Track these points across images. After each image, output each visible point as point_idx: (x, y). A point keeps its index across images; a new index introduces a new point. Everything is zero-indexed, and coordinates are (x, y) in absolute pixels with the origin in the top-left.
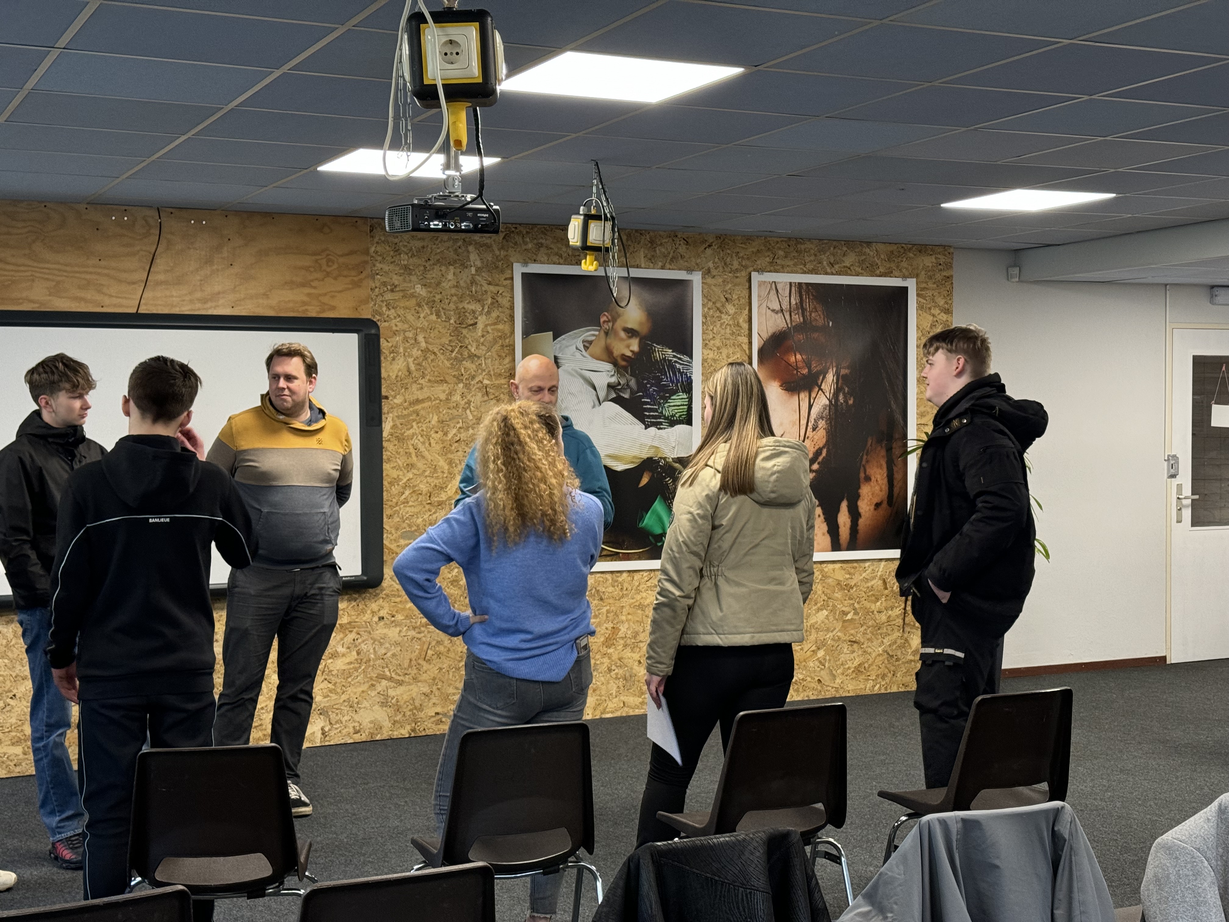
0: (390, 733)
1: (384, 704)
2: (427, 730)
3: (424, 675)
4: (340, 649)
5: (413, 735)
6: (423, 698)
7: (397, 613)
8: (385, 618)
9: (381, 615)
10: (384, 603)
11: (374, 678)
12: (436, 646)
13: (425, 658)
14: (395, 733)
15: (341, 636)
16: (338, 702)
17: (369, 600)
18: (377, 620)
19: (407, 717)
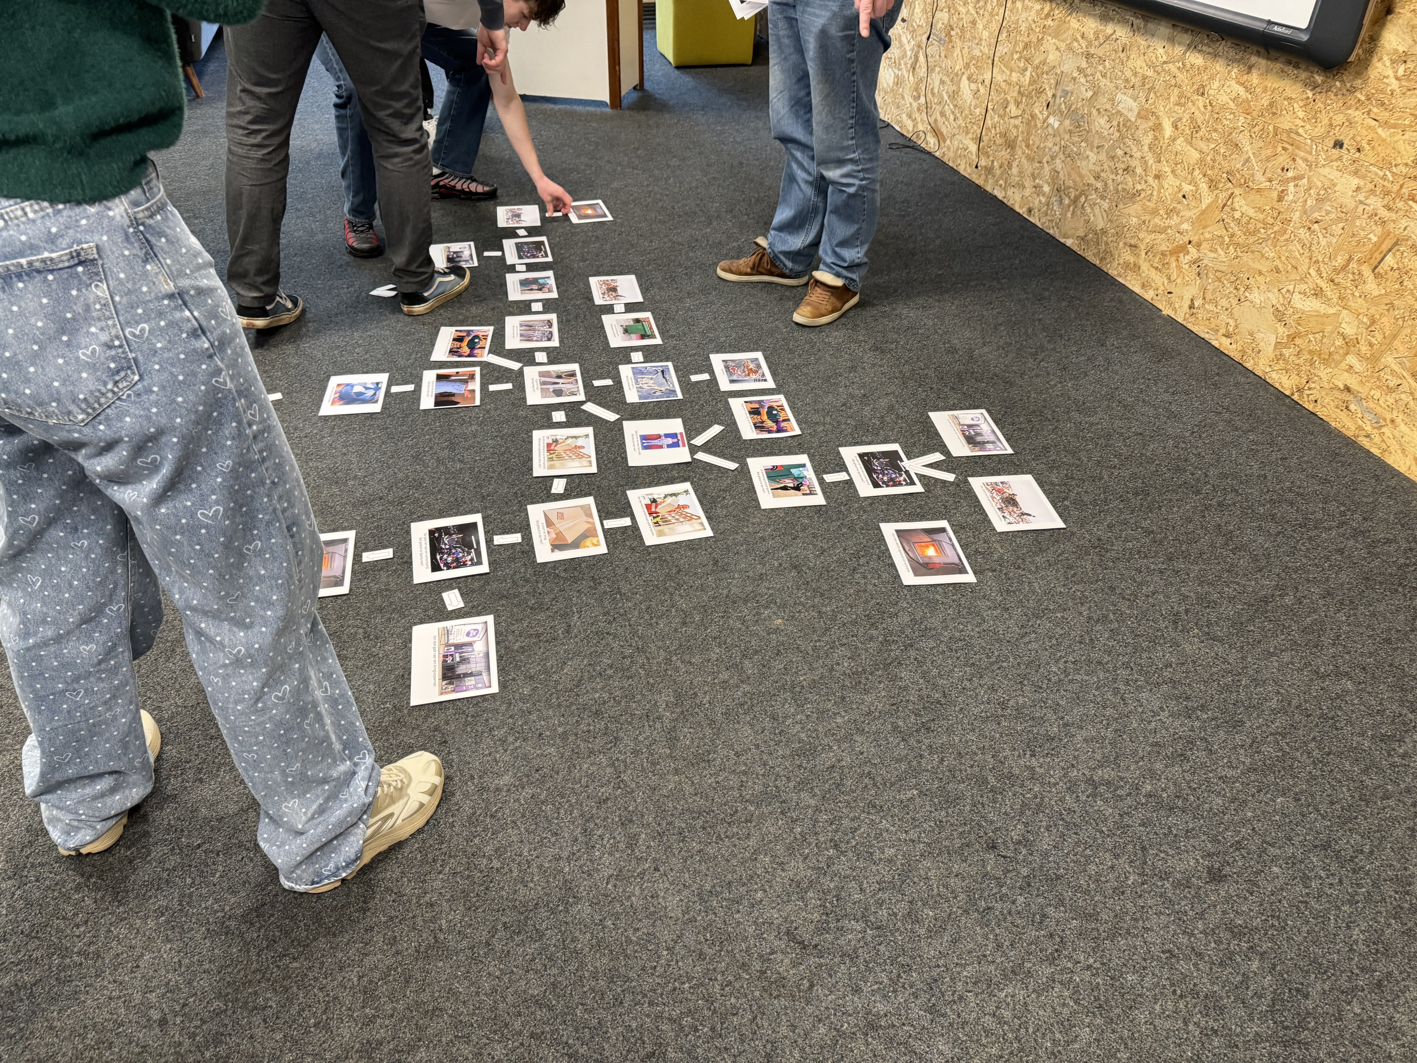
0: (1268, 369)
1: (1279, 316)
2: (1319, 406)
3: (1359, 300)
4: (1259, 176)
5: (1296, 397)
6: (1339, 342)
7: (1369, 144)
8: (1345, 146)
9: (1340, 138)
10: (1357, 113)
11: (1283, 258)
12: (1405, 254)
13: (1376, 267)
14: (1274, 375)
15: (1269, 152)
16: (1224, 269)
17: (1336, 95)
18: (1331, 145)
19: (1301, 361)
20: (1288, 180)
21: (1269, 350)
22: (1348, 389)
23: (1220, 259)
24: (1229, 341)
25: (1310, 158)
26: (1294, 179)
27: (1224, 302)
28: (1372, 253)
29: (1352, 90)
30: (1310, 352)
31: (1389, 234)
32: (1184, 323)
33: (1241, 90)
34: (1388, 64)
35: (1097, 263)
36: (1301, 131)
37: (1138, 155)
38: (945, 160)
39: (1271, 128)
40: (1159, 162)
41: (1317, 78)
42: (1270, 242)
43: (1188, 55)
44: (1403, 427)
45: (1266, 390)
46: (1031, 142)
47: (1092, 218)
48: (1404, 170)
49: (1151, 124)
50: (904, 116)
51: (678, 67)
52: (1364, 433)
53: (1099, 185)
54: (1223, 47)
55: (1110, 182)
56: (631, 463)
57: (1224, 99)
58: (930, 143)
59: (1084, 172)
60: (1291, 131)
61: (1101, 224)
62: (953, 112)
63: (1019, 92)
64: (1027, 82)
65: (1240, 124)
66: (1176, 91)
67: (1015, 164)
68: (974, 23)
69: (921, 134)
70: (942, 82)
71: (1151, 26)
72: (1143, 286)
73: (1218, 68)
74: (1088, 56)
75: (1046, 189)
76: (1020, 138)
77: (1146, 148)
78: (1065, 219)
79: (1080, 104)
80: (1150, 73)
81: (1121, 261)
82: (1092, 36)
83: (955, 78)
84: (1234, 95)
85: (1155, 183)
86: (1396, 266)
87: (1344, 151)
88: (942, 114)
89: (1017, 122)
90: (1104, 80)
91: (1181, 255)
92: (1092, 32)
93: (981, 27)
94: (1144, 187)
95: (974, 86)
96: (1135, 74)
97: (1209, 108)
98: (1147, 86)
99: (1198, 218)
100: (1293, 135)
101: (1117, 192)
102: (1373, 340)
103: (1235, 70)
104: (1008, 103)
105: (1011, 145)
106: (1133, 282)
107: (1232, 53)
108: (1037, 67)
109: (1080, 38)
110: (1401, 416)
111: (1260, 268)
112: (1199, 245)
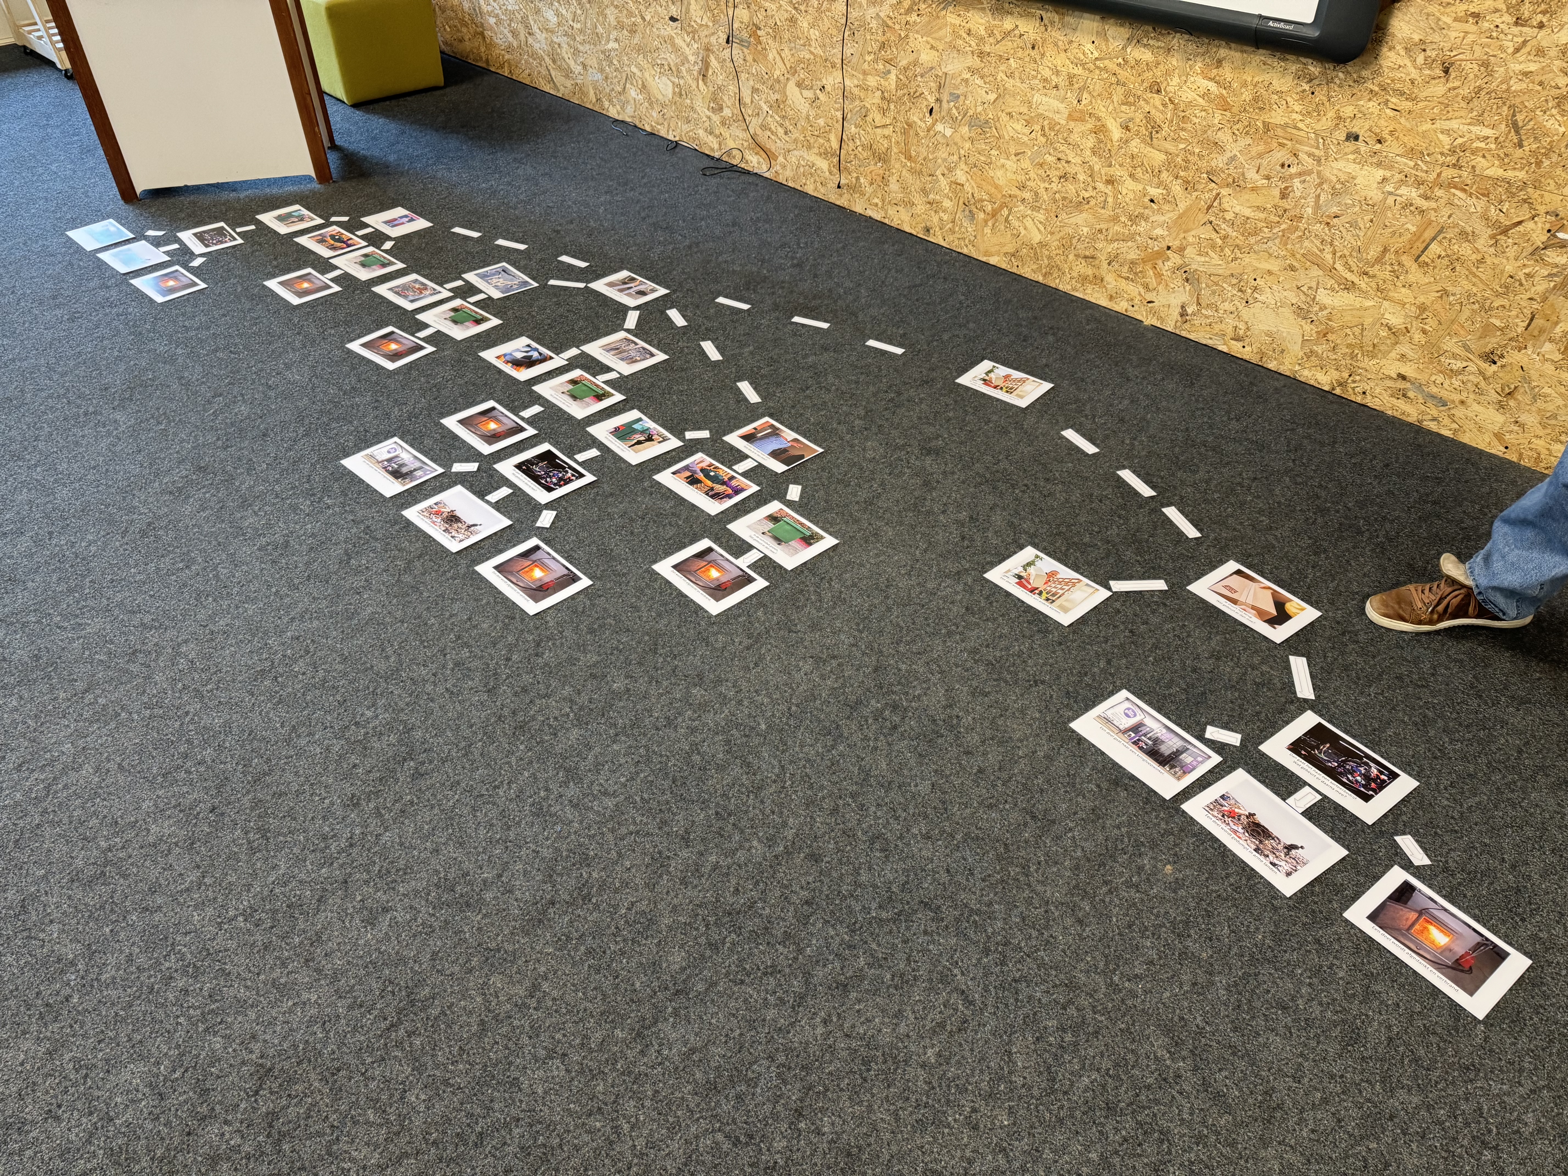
0: (1297, 368)
1: (1301, 312)
2: (1369, 397)
3: (1403, 290)
4: (1251, 174)
5: (1338, 391)
6: (1384, 333)
7: (1392, 135)
8: (1361, 138)
9: (1354, 130)
10: (1371, 104)
11: (1298, 256)
12: (1454, 241)
13: (1419, 256)
14: (1306, 373)
15: (1261, 148)
16: (1220, 272)
17: (1340, 86)
18: (1343, 137)
19: (1339, 356)
20: (1291, 177)
21: (1296, 349)
22: (1403, 378)
23: (1214, 262)
24: (1241, 344)
25: (1317, 152)
26: (1300, 174)
27: (1227, 306)
28: (1412, 243)
29: (1360, 81)
30: (1349, 346)
31: (1430, 223)
32: (1178, 332)
33: (1213, 87)
34: (1402, 52)
35: (1040, 279)
36: (1300, 125)
37: (1078, 160)
38: (781, 179)
39: (1259, 124)
40: (1110, 166)
41: (1313, 69)
42: (1277, 241)
43: (1129, 50)
44: (1476, 407)
45: (1304, 389)
46: (913, 154)
47: (1023, 232)
48: (1441, 159)
49: (1089, 126)
50: (701, 132)
51: (356, 106)
52: (1430, 417)
53: (1027, 195)
54: (1177, 40)
55: (1042, 191)
57: (1187, 95)
58: (755, 163)
59: (1001, 182)
60: (1286, 125)
61: (1037, 237)
62: (781, 125)
63: (883, 98)
64: (893, 86)
65: (1216, 121)
66: (1120, 90)
67: (893, 180)
68: (792, 20)
69: (735, 152)
70: (755, 90)
71: (1070, 19)
72: (1111, 298)
73: (1175, 63)
74: (981, 54)
75: (947, 204)
76: (895, 150)
77: (1088, 153)
78: (983, 235)
79: (980, 109)
80: (1078, 71)
81: (1075, 274)
82: (983, 33)
83: (777, 85)
84: (1202, 91)
85: (1109, 189)
86: (1443, 254)
87: (1360, 143)
88: (764, 127)
89: (888, 131)
90: (1011, 81)
91: (1160, 262)
92: (982, 28)
93: (805, 25)
94: (1093, 194)
95: (808, 94)
96: (1058, 73)
97: (1171, 106)
98: (1076, 86)
99: (1175, 222)
100: (1289, 130)
101: (1055, 201)
102: (1427, 327)
103: (1200, 64)
104: (868, 110)
105: (882, 158)
106: (1096, 295)
107: (1191, 47)
108: (906, 69)
109: (965, 35)
110: (1472, 396)
111: (1268, 266)
112: (1181, 250)
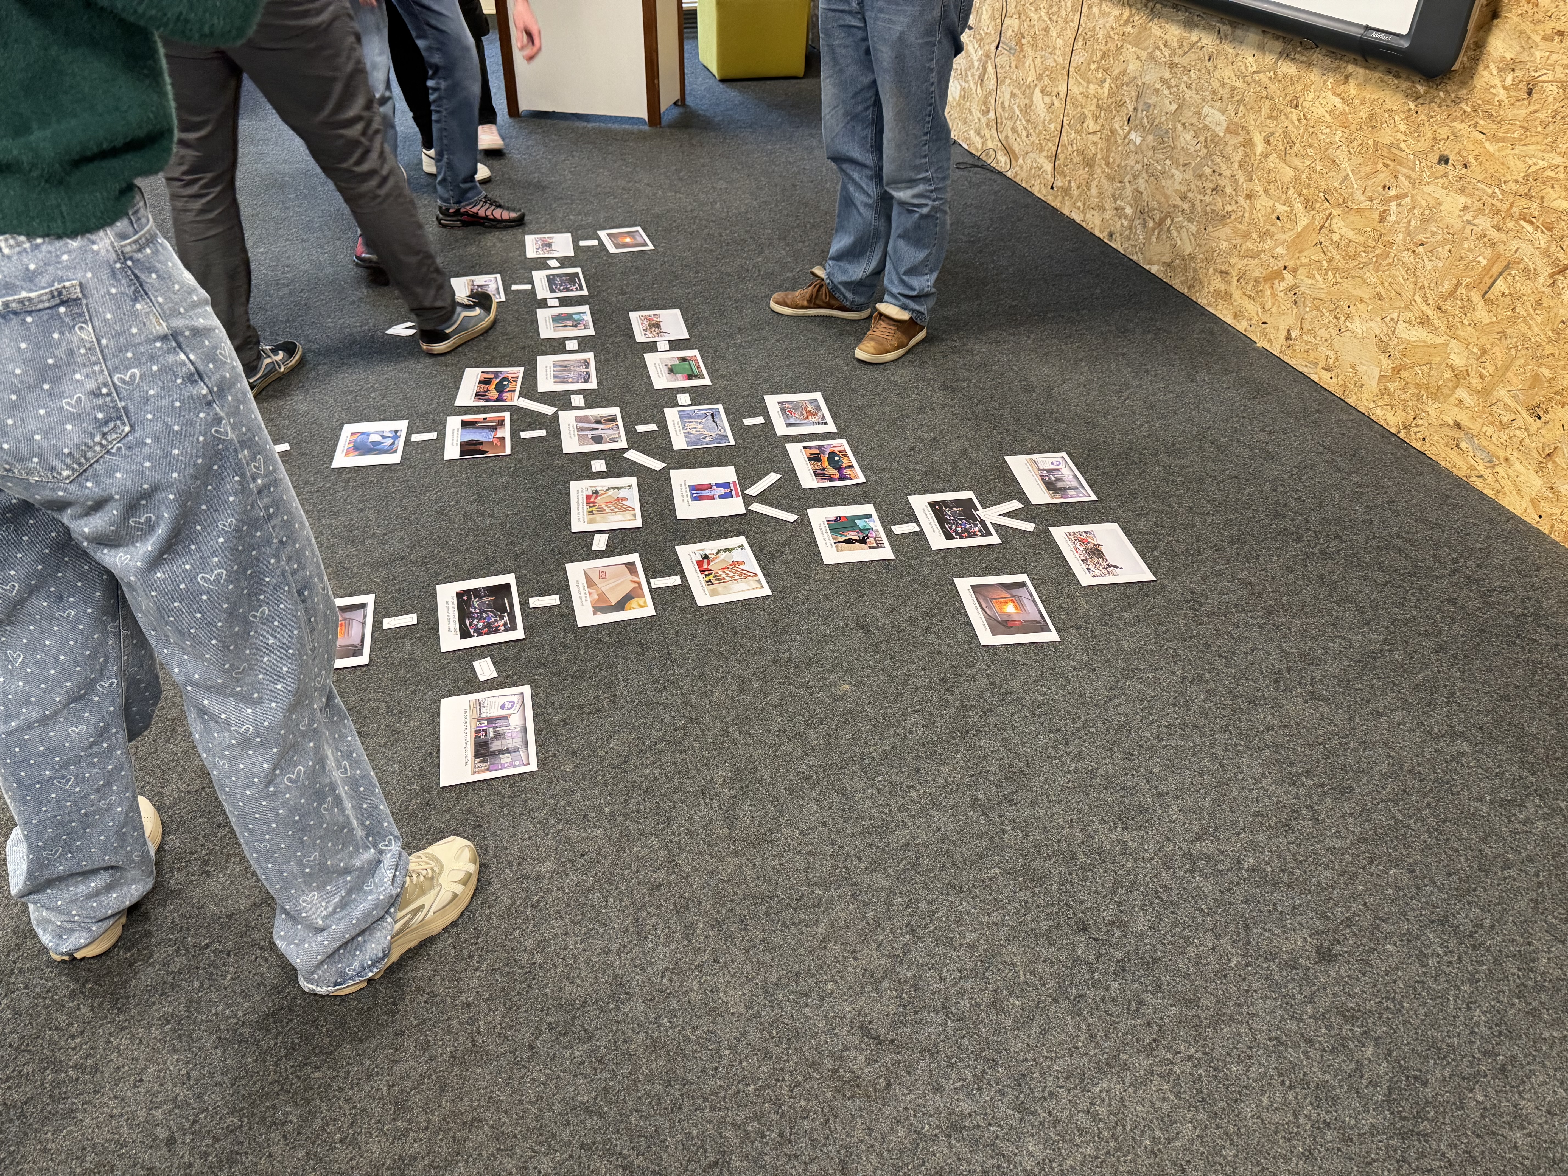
0: (1372, 405)
1: (1383, 347)
2: (1428, 445)
3: (1469, 328)
4: (1359, 196)
5: (1402, 435)
6: (1448, 375)
7: (1476, 159)
8: (1451, 162)
9: (1446, 153)
10: (1463, 125)
11: (1386, 284)
12: (1517, 278)
13: (1486, 293)
14: (1378, 411)
15: (1369, 169)
16: (1322, 296)
17: (1440, 107)
18: (1436, 161)
19: (1407, 396)
20: (1390, 199)
21: (1372, 385)
22: (1458, 425)
23: (1318, 286)
24: (1329, 375)
25: (1413, 175)
26: (1397, 197)
27: (1323, 333)
28: (1481, 277)
29: (1457, 101)
30: (1418, 386)
31: (1499, 256)
32: (1281, 356)
33: (1338, 102)
34: (1495, 72)
35: (1185, 291)
36: (1403, 145)
37: (1228, 173)
38: (1018, 180)
39: (1370, 142)
40: (1251, 180)
41: (1419, 88)
42: (1371, 267)
43: (1279, 64)
44: (1518, 466)
45: (1371, 428)
46: (1111, 160)
47: (1179, 243)
48: (1515, 187)
49: (1241, 139)
50: (972, 132)
51: (723, 81)
52: (1476, 473)
53: (1186, 206)
54: (1317, 56)
55: (1197, 203)
56: (680, 516)
57: (1319, 111)
58: (1001, 162)
59: (1169, 192)
60: (1392, 145)
61: (1188, 249)
62: (1025, 128)
63: (1098, 106)
64: (1106, 94)
65: (1337, 139)
66: (1268, 103)
67: (1094, 184)
68: (1047, 30)
69: (991, 152)
70: (1013, 95)
71: (1239, 32)
72: (1236, 316)
73: (1312, 78)
74: (1172, 65)
75: (1129, 211)
76: (1099, 156)
77: (1236, 166)
78: (1150, 244)
79: (1164, 118)
80: (1239, 84)
81: (1212, 289)
82: (1175, 44)
83: (1027, 90)
84: (1330, 107)
85: (1246, 204)
86: (1507, 292)
87: (1449, 166)
88: (1014, 130)
89: (1096, 138)
90: (1189, 92)
91: (1276, 282)
92: (1175, 39)
93: (1054, 34)
94: (1235, 208)
95: (1047, 99)
96: (1223, 85)
97: (1304, 122)
98: (1236, 98)
99: (1293, 241)
100: (1394, 150)
101: (1206, 214)
102: (1484, 372)
103: (1331, 80)
104: (1085, 117)
105: (1089, 163)
106: (1225, 312)
107: (1327, 61)
108: (1117, 78)
109: (1162, 46)
110: (1516, 454)
111: (1361, 294)
112: (1295, 271)
